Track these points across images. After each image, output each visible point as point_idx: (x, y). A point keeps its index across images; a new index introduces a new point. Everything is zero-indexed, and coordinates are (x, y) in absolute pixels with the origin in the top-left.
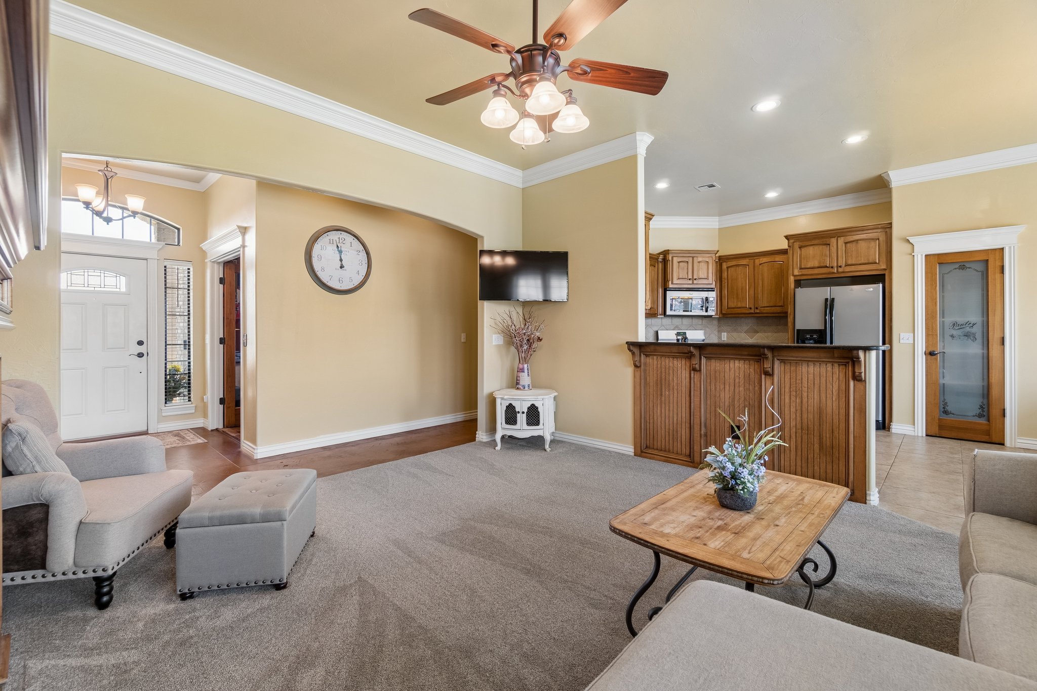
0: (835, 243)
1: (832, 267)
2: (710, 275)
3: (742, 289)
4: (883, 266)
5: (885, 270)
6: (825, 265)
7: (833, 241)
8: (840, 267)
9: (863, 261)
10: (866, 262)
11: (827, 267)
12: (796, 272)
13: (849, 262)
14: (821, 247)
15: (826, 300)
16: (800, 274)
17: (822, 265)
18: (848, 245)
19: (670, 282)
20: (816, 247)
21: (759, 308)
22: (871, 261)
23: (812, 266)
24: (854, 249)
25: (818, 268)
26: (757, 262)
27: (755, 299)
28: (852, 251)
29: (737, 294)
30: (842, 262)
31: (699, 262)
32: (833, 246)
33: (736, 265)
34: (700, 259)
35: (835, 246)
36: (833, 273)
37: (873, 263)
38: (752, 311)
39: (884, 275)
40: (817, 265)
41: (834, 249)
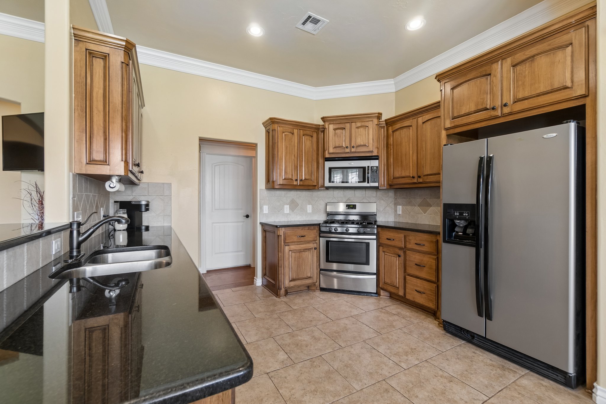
0: (499, 69)
1: (493, 109)
2: (371, 141)
3: (406, 155)
4: (581, 91)
5: (584, 96)
6: (484, 106)
7: (497, 67)
8: (505, 105)
9: (542, 89)
10: (549, 88)
11: (488, 109)
12: (448, 125)
13: (520, 96)
14: (478, 81)
15: (481, 159)
16: (453, 125)
17: (480, 107)
18: (518, 68)
19: (327, 152)
20: (472, 83)
21: (422, 176)
22: (556, 85)
23: (467, 111)
24: (527, 72)
25: (476, 112)
26: (420, 120)
27: (418, 165)
28: (525, 77)
29: (401, 161)
30: (509, 98)
31: (358, 128)
32: (495, 76)
33: (401, 128)
34: (359, 124)
35: (499, 75)
36: (497, 117)
37: (560, 90)
38: (415, 181)
39: (583, 106)
40: (473, 109)
41: (497, 80)
